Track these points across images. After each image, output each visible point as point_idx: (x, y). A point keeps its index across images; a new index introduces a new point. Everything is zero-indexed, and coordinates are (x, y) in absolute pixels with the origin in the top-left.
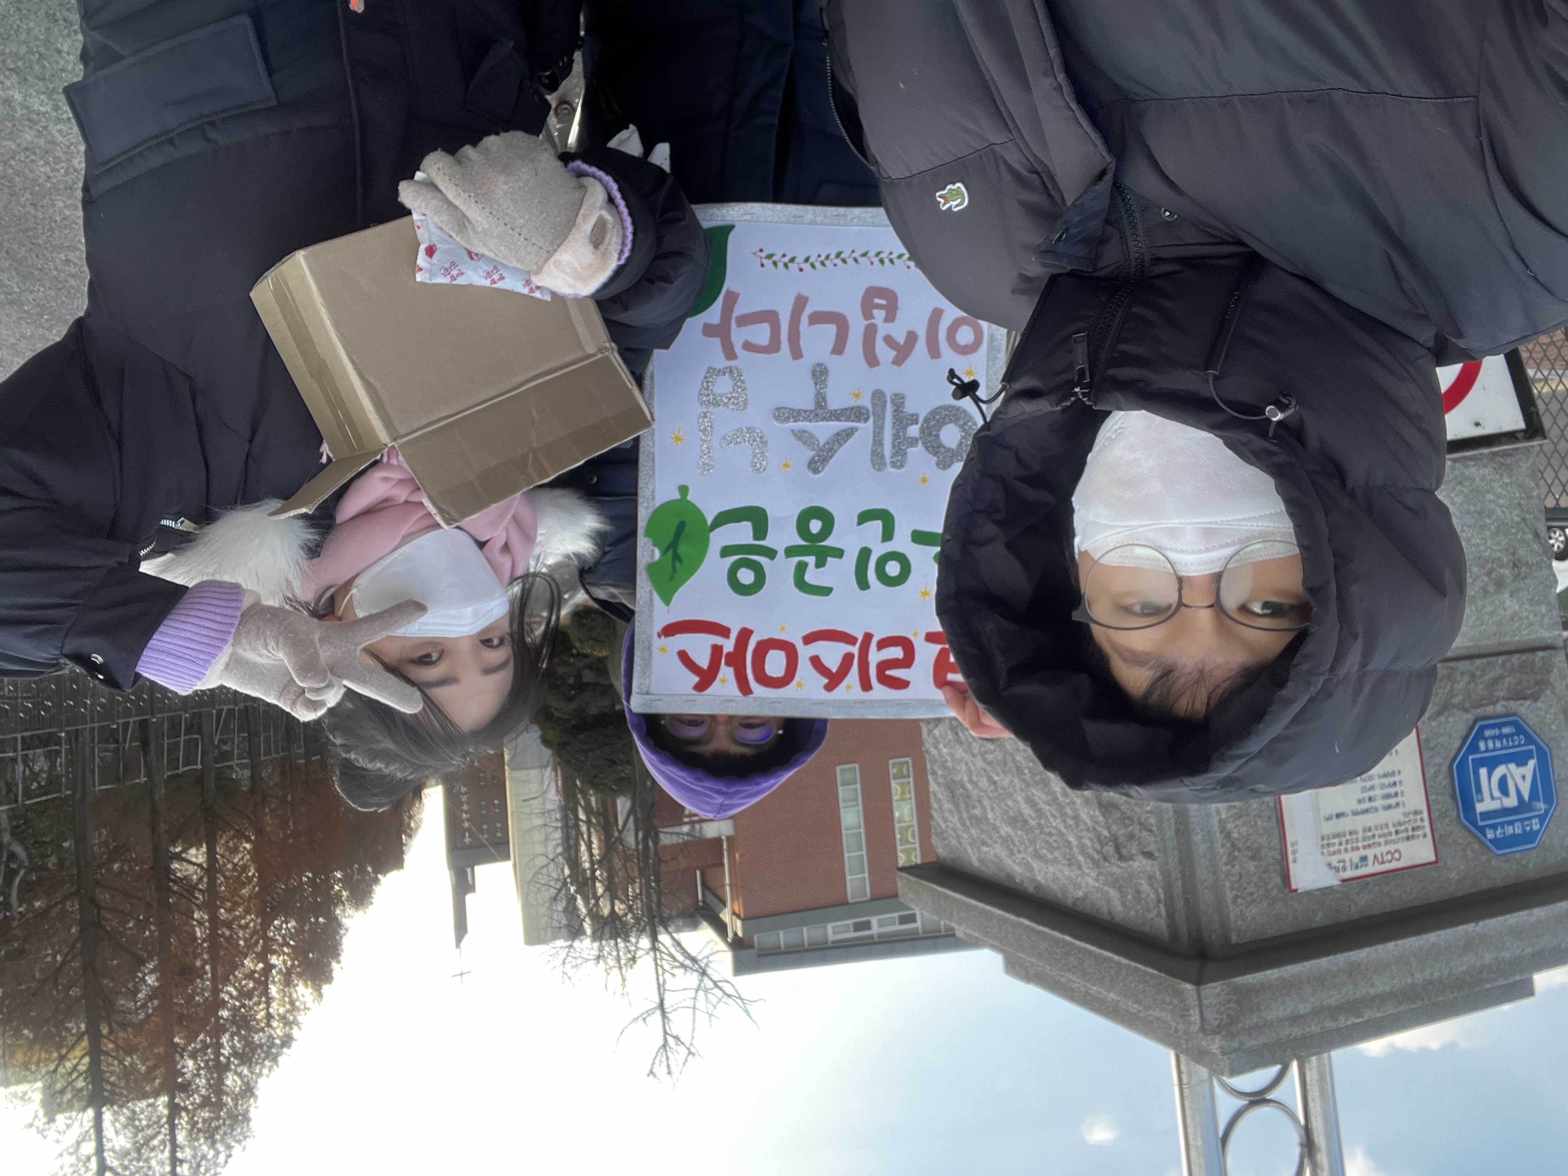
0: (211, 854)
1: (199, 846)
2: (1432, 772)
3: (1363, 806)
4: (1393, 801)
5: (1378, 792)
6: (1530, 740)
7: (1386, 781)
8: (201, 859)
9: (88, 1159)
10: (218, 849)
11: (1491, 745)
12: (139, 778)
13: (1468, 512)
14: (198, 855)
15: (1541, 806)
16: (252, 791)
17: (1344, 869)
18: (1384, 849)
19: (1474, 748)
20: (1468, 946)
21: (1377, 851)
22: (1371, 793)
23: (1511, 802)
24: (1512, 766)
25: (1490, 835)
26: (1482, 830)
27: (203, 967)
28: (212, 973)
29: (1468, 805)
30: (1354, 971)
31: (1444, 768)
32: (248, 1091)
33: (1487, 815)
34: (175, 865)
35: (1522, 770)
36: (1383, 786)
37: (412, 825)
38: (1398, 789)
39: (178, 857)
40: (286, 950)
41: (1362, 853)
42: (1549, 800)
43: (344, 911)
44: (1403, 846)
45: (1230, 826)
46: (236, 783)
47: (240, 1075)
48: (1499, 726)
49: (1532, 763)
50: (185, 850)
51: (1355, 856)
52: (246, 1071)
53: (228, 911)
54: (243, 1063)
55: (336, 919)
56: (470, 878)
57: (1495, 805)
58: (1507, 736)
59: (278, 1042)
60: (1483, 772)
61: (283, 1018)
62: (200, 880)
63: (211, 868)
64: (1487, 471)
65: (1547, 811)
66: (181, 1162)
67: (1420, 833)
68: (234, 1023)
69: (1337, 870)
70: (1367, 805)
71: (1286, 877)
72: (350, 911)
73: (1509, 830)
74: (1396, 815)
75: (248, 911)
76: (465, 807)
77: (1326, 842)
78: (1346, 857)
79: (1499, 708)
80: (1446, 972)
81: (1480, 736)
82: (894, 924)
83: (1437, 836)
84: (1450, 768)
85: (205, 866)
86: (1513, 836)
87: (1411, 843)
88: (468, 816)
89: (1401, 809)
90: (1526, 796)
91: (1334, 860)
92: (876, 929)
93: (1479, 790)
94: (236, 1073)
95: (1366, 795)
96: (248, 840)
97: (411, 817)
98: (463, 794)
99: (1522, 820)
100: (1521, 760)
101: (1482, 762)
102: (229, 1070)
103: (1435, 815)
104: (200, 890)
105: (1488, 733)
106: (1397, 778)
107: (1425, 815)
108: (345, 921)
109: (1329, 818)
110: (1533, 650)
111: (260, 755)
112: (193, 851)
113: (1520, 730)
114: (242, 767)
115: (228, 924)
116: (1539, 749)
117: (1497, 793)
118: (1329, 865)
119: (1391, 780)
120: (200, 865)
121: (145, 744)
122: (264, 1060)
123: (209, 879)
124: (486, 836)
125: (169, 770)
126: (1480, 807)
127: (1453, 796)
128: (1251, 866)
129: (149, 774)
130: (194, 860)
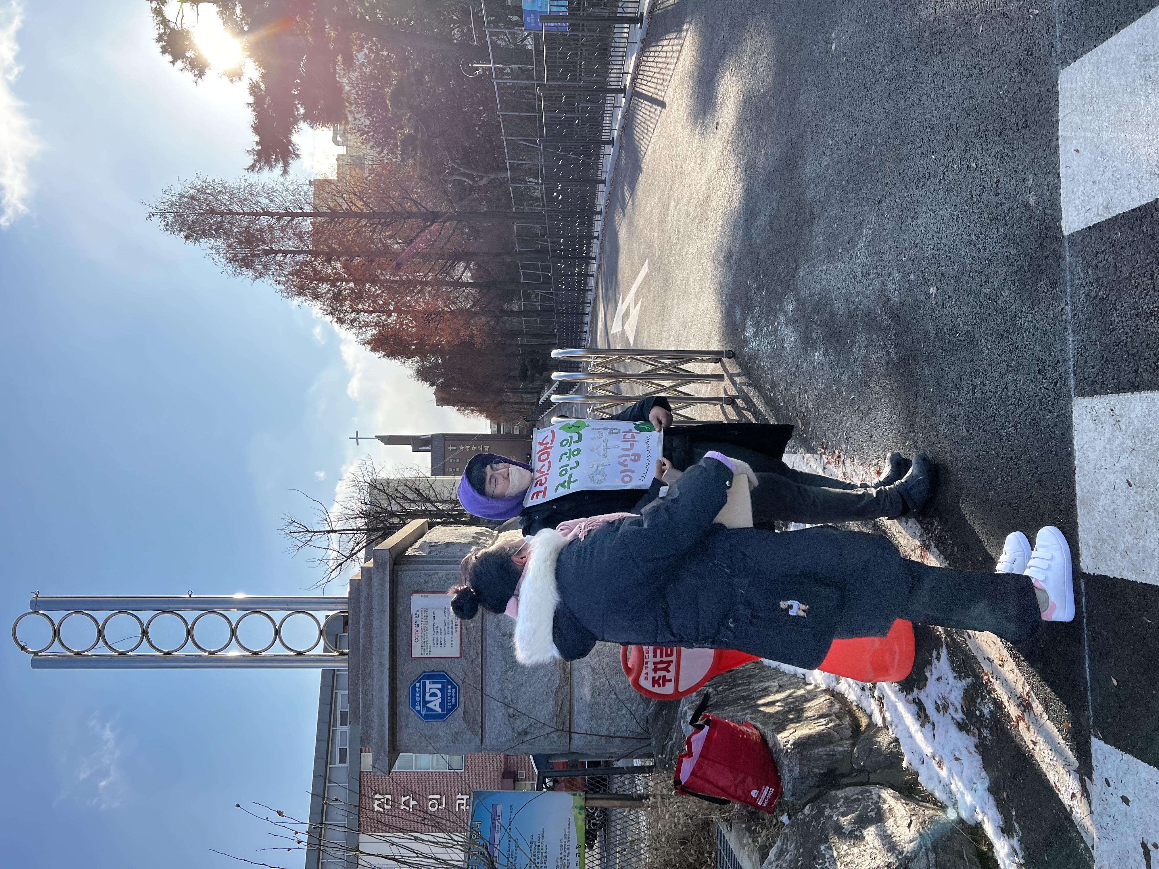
0: (467, 284)
1: (471, 278)
2: (443, 663)
3: (435, 629)
4: (435, 642)
5: (439, 636)
6: (449, 711)
7: (443, 640)
8: (464, 279)
9: (301, 209)
10: (468, 289)
11: (449, 691)
12: (519, 247)
13: (535, 695)
14: (467, 277)
15: (424, 712)
16: (502, 311)
17: (416, 617)
18: (420, 635)
19: (449, 683)
20: (381, 664)
21: (419, 632)
22: (439, 633)
23: (428, 698)
24: (440, 700)
25: (417, 685)
26: (419, 682)
27: (398, 275)
28: (393, 280)
29: (429, 677)
30: (382, 612)
31: (444, 669)
32: (316, 296)
33: (424, 683)
34: (462, 264)
35: (438, 705)
36: (441, 638)
37: (467, 412)
38: (439, 645)
39: (467, 267)
40: (398, 325)
41: (420, 626)
42: (426, 717)
43: (417, 362)
44: (419, 644)
45: (436, 576)
46: (510, 303)
47: (328, 292)
48: (455, 697)
49: (440, 710)
50: (471, 270)
51: (419, 622)
52: (329, 296)
53: (430, 292)
54: (334, 294)
55: (413, 356)
56: (423, 448)
57: (427, 690)
58: (451, 699)
59: (342, 316)
60: (440, 686)
61: (355, 320)
62: (452, 277)
63: (458, 284)
64: (551, 708)
65: (421, 715)
66: (285, 257)
67: (423, 652)
68: (360, 291)
69: (416, 614)
70: (436, 631)
71: (416, 592)
72: (416, 366)
73: (417, 695)
74: (430, 643)
75: (427, 304)
76: (474, 448)
77: (426, 610)
78: (419, 619)
79: (462, 699)
80: (374, 653)
81: (453, 687)
82: (341, 746)
83: (420, 660)
84: (443, 671)
85: (460, 280)
86: (415, 696)
87: (420, 647)
88: (468, 450)
89: (432, 645)
90: (428, 705)
91: (419, 613)
92: (340, 729)
93: (434, 683)
94: (329, 290)
95: (439, 631)
96: (472, 307)
97: (472, 411)
98: (483, 447)
99: (420, 701)
100: (442, 705)
101: (443, 686)
102: (331, 286)
103: (428, 661)
104: (446, 277)
105: (454, 690)
106: (443, 645)
107: (428, 656)
108: (409, 363)
109: (434, 613)
110: (482, 728)
111: (524, 317)
112: (469, 275)
113: (453, 706)
114: (520, 306)
115: (421, 291)
116: (445, 715)
117: (432, 691)
118: (418, 611)
119: (443, 643)
120: (461, 277)
121: (538, 251)
122: (332, 307)
123: (452, 282)
124: (451, 461)
125: (521, 264)
126: (428, 682)
127: (433, 671)
128: (422, 581)
129: (520, 253)
130: (465, 274)
